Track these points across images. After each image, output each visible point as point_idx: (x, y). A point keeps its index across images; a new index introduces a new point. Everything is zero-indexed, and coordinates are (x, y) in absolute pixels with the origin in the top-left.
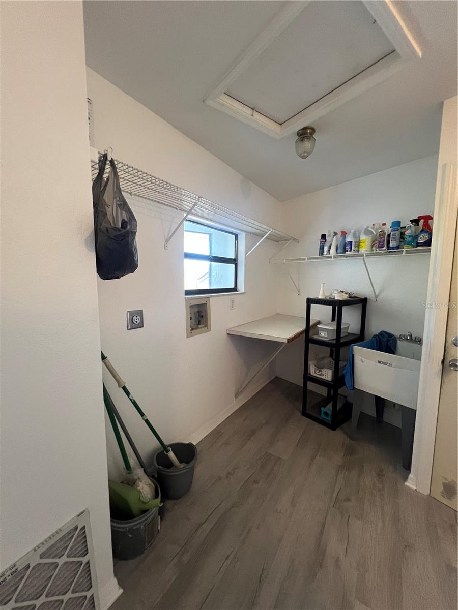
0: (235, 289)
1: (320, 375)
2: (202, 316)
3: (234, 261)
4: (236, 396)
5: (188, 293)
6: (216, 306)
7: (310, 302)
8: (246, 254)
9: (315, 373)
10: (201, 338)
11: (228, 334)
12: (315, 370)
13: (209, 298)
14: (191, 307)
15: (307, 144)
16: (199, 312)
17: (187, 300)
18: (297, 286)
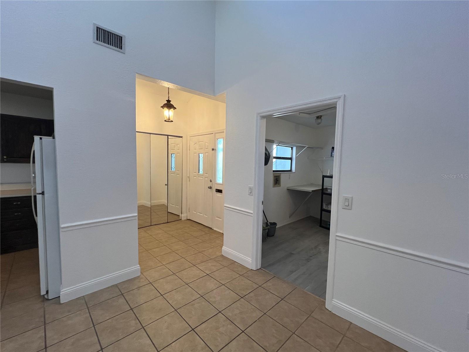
0: (291, 171)
1: (327, 208)
2: (278, 181)
3: (291, 159)
4: (290, 217)
5: (274, 171)
6: (283, 177)
7: (324, 177)
8: (296, 155)
9: (326, 208)
10: (277, 189)
11: (287, 189)
12: (326, 206)
13: (281, 173)
14: (275, 176)
15: (319, 121)
16: (277, 179)
17: (273, 174)
18: (322, 170)
